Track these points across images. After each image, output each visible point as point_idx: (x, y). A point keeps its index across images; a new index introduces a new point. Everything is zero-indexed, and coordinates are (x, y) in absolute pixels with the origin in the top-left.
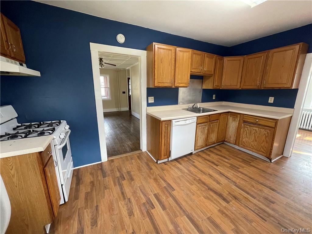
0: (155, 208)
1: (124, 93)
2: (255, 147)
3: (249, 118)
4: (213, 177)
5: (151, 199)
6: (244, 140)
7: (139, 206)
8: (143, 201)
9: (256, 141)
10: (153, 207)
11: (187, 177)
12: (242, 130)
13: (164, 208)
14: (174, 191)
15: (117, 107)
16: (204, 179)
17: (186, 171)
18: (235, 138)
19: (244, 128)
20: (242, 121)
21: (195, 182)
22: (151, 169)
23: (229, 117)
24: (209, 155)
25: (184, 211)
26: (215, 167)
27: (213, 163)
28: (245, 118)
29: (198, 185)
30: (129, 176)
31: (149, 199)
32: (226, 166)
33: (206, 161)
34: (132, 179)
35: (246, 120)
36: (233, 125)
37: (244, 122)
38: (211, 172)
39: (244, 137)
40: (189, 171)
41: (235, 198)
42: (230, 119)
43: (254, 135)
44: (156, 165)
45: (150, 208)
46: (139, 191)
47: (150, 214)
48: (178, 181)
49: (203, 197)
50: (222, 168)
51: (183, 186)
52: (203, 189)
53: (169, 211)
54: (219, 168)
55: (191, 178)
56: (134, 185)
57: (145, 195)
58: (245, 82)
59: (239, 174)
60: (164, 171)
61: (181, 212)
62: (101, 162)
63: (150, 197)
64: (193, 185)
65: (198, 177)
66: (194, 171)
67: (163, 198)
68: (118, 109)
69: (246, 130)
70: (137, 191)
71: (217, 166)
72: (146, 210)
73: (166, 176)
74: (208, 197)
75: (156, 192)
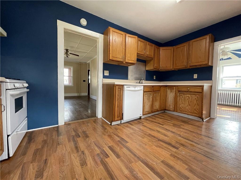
0: (109, 157)
1: (84, 81)
2: (189, 110)
3: (182, 88)
4: (161, 132)
5: (105, 150)
6: (181, 106)
7: (93, 156)
8: (97, 153)
9: (190, 105)
10: (107, 156)
11: (139, 133)
12: (178, 98)
13: (118, 156)
14: (128, 143)
15: (78, 92)
16: (154, 134)
17: (137, 129)
18: (174, 106)
19: (180, 96)
20: (177, 92)
21: (146, 136)
22: (106, 129)
23: (167, 89)
24: (155, 119)
25: (138, 158)
26: (161, 126)
27: (159, 123)
28: (180, 89)
29: (149, 138)
30: (84, 134)
31: (103, 150)
32: (170, 125)
33: (153, 123)
34: (87, 136)
35: (180, 90)
36: (171, 96)
37: (179, 91)
38: (158, 129)
39: (180, 103)
40: (140, 129)
41: (183, 145)
42: (169, 91)
43: (187, 100)
44: (110, 126)
45: (104, 157)
46: (93, 145)
47: (104, 162)
48: (131, 136)
49: (154, 146)
50: (167, 126)
51: (135, 139)
52: (154, 141)
53: (124, 159)
54: (164, 126)
55: (142, 134)
56: (89, 141)
57: (99, 148)
58: (176, 64)
59: (181, 130)
60: (117, 130)
61: (136, 158)
62: (58, 125)
63: (104, 149)
64: (144, 138)
65: (148, 133)
66: (144, 129)
67: (118, 149)
68: (78, 94)
69: (181, 98)
70: (92, 145)
71: (163, 125)
72: (100, 159)
73: (119, 133)
74: (159, 146)
75: (110, 145)
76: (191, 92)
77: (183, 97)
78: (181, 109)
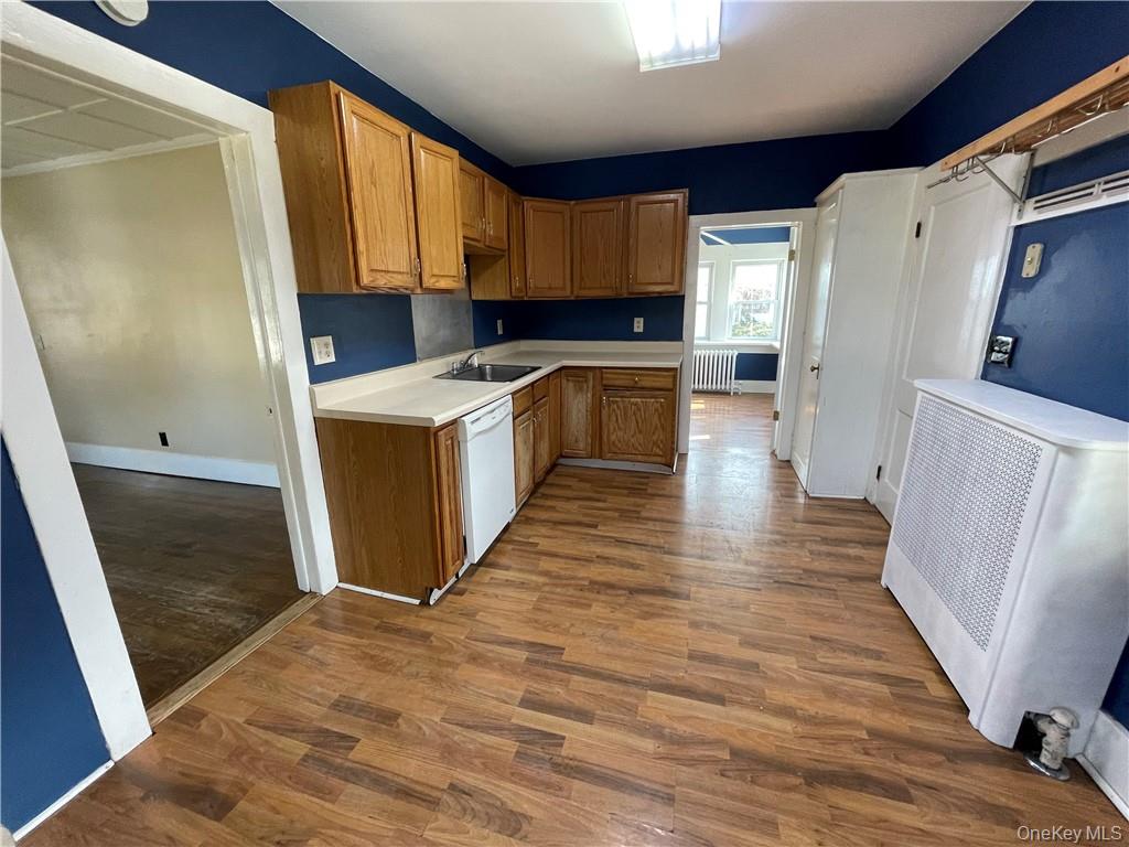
0: (563, 738)
3: (616, 376)
4: (614, 559)
8: (510, 752)
10: (556, 740)
12: (604, 412)
13: (584, 716)
14: (565, 652)
16: (600, 574)
17: (541, 580)
18: (590, 441)
19: (609, 406)
20: (599, 388)
21: (587, 594)
22: (426, 636)
23: (564, 381)
25: (636, 683)
26: (593, 531)
27: (579, 524)
28: (607, 379)
30: (355, 715)
31: (521, 729)
34: (388, 718)
35: (611, 383)
37: (606, 388)
38: (599, 550)
45: (552, 750)
46: (459, 735)
47: (567, 764)
48: (543, 617)
50: (609, 528)
51: (572, 625)
52: (622, 600)
53: (607, 713)
54: (601, 531)
55: (571, 591)
56: (420, 728)
57: (498, 730)
58: (582, 279)
59: (650, 525)
60: (477, 617)
61: (634, 690)
62: (110, 764)
63: (514, 721)
65: (582, 579)
66: (561, 569)
67: (558, 693)
69: (614, 410)
71: (595, 527)
72: (548, 766)
74: (647, 612)
75: (520, 694)
76: (643, 388)
77: (618, 407)
78: (616, 446)
